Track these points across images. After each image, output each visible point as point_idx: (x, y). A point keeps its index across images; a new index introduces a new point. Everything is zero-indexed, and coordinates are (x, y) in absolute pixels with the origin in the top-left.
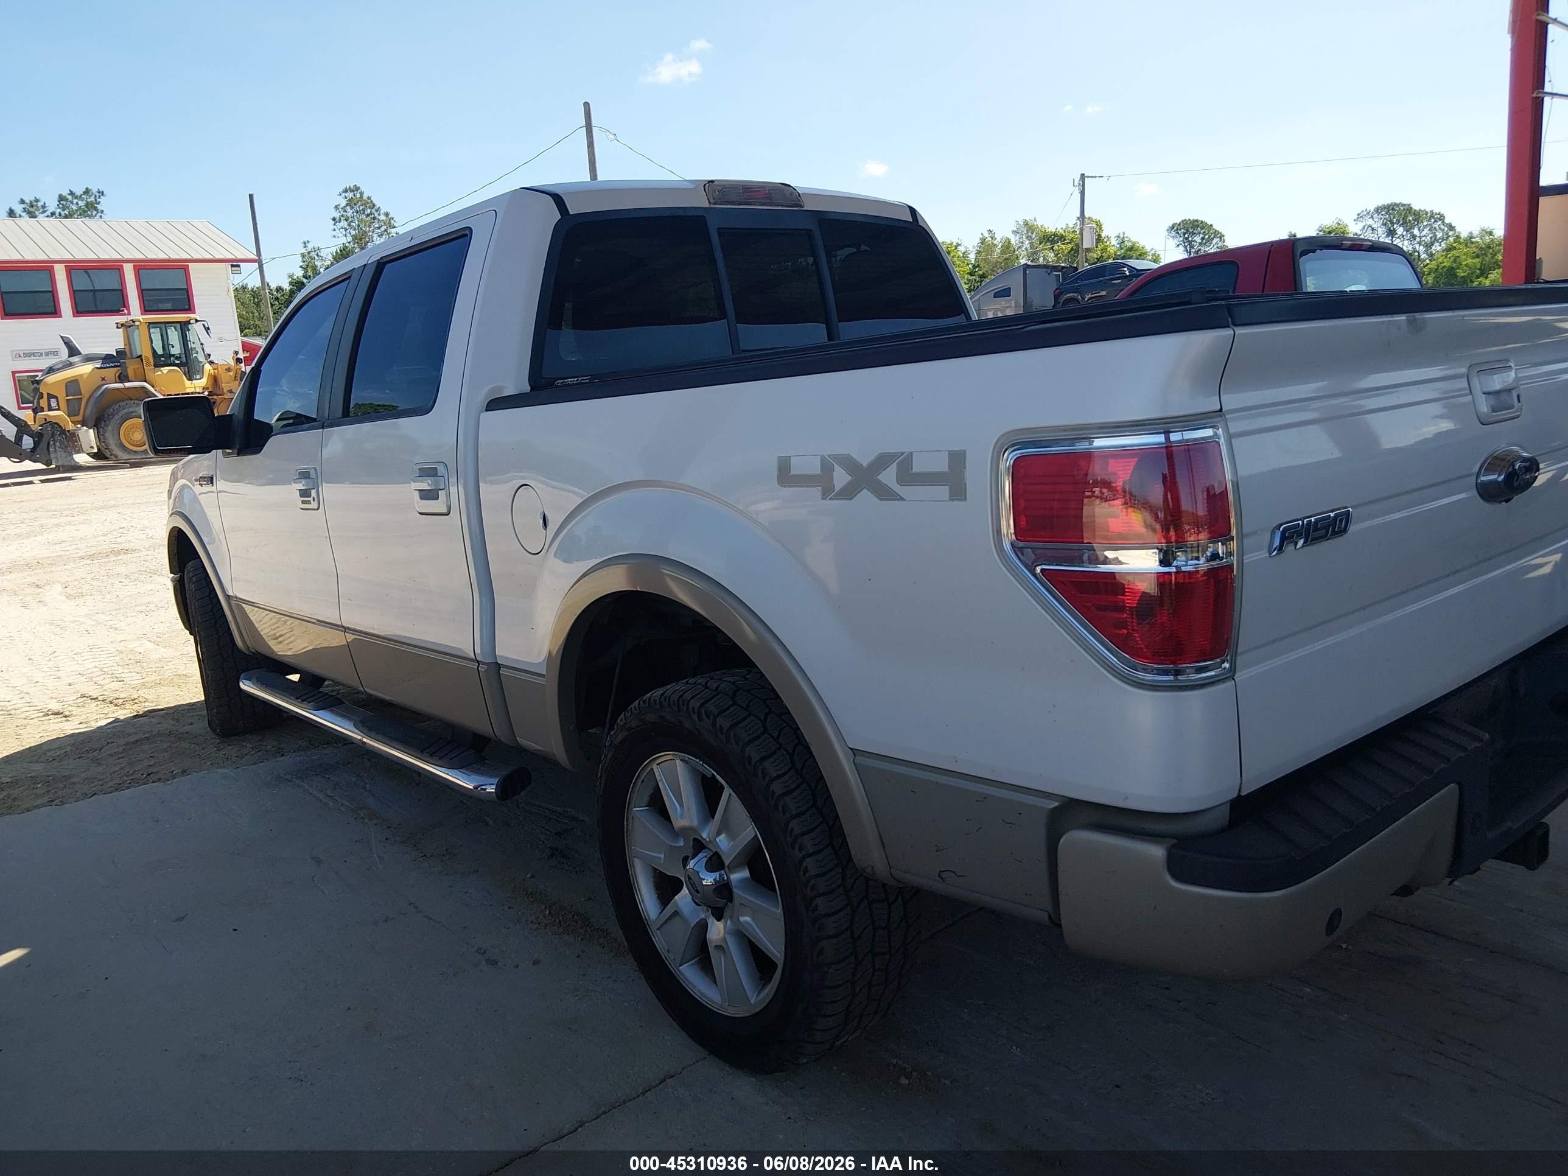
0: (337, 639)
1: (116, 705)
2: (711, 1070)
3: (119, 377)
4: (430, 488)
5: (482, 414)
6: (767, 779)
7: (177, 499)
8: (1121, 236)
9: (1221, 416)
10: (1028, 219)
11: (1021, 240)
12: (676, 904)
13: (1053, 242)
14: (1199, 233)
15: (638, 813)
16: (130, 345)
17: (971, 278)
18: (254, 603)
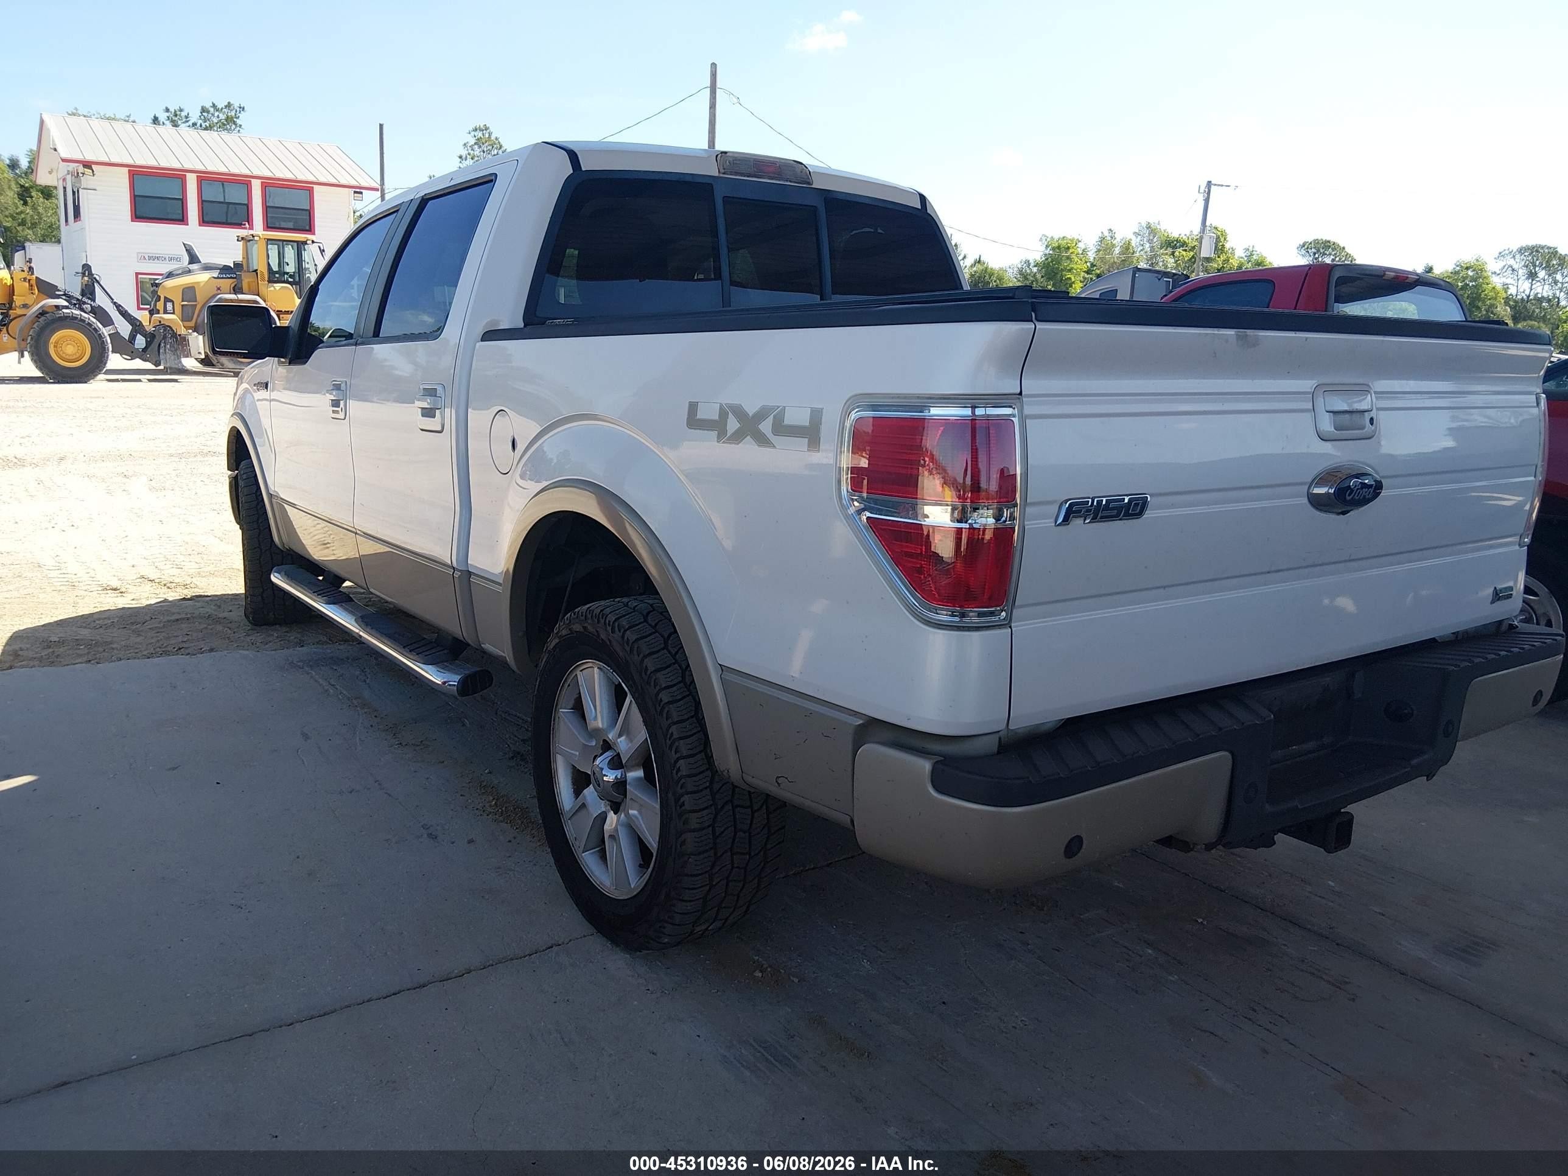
0: (369, 548)
1: (169, 588)
2: (596, 944)
3: (234, 288)
4: (428, 407)
5: (478, 344)
6: (658, 688)
7: (240, 401)
8: (1251, 249)
9: (1019, 399)
10: (1151, 222)
11: (1142, 243)
12: (585, 797)
13: (1175, 247)
14: (1330, 254)
15: (564, 713)
16: (248, 259)
17: (1087, 276)
18: (295, 505)
